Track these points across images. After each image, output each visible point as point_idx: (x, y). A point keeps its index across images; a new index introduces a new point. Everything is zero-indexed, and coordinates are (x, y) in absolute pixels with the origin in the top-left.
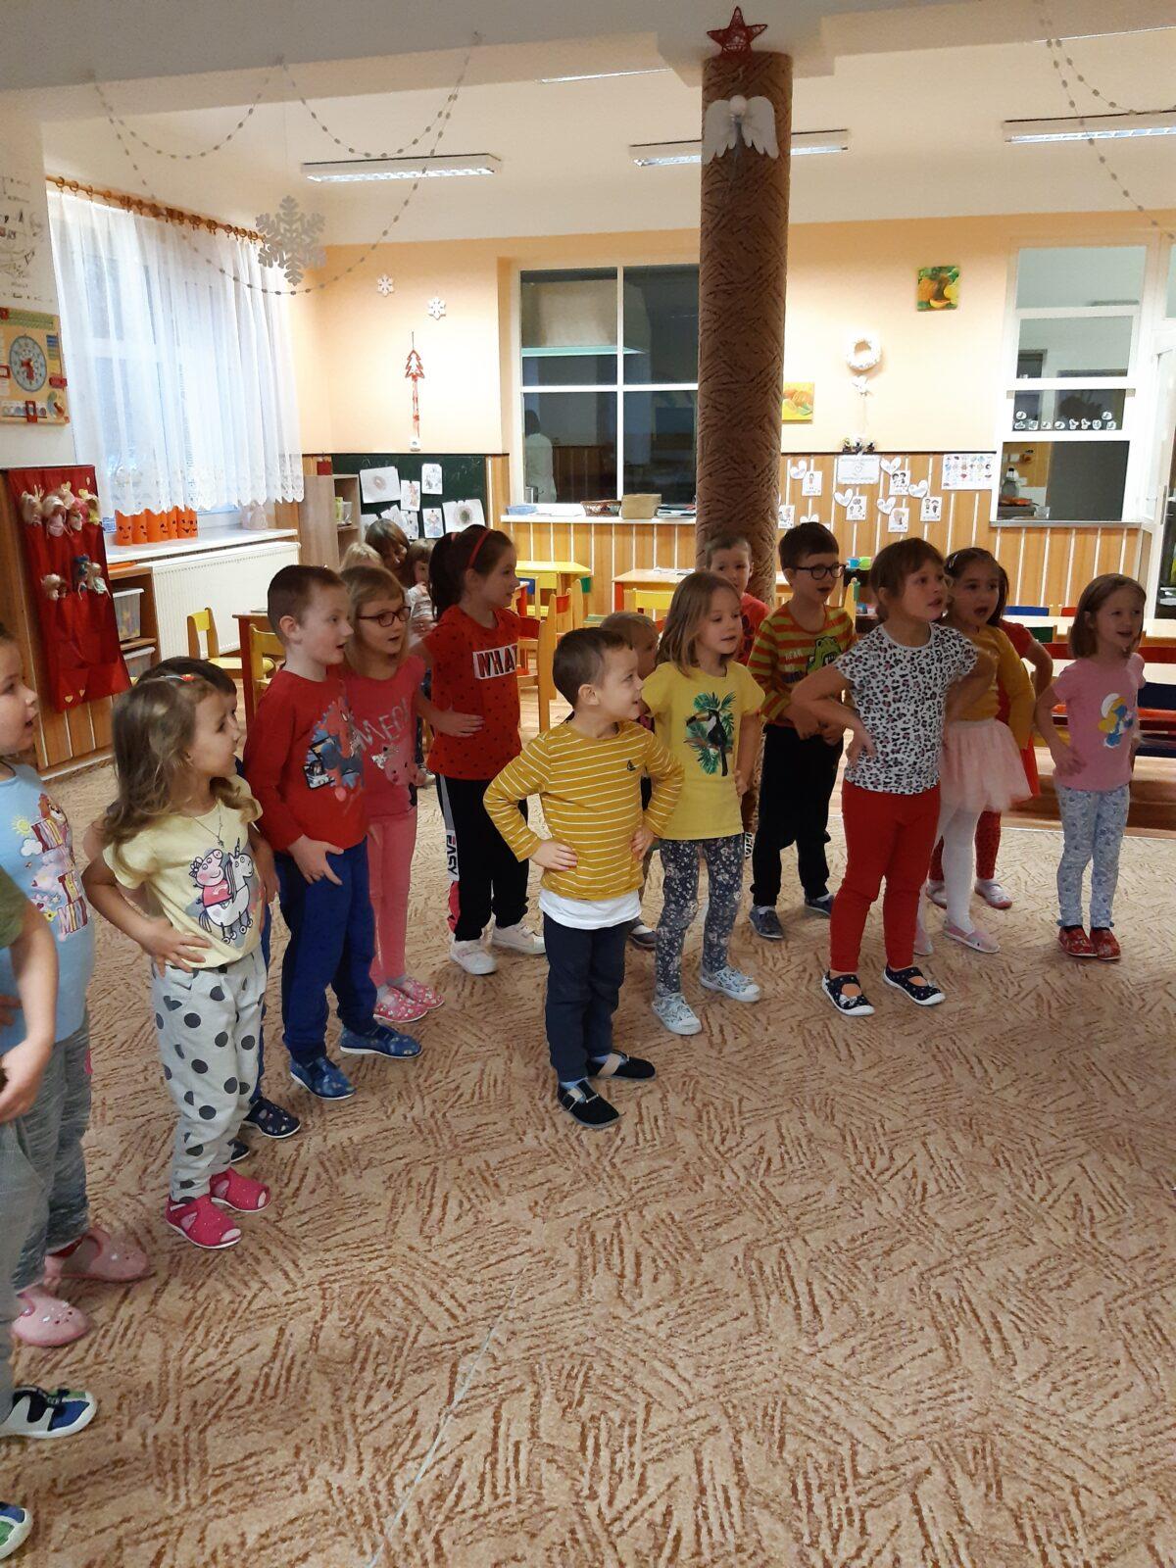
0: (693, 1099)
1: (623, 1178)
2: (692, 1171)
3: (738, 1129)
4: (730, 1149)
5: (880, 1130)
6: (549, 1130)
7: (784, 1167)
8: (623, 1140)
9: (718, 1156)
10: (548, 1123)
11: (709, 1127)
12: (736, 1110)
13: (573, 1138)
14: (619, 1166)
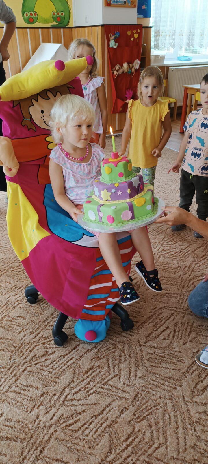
0: (100, 359)
1: (17, 379)
2: (42, 398)
3: (92, 391)
4: (72, 400)
5: (150, 451)
6: (33, 335)
7: (76, 431)
8: (46, 360)
9: (62, 399)
10: (38, 331)
11: (83, 381)
12: (105, 381)
13: (34, 345)
14: (26, 372)
